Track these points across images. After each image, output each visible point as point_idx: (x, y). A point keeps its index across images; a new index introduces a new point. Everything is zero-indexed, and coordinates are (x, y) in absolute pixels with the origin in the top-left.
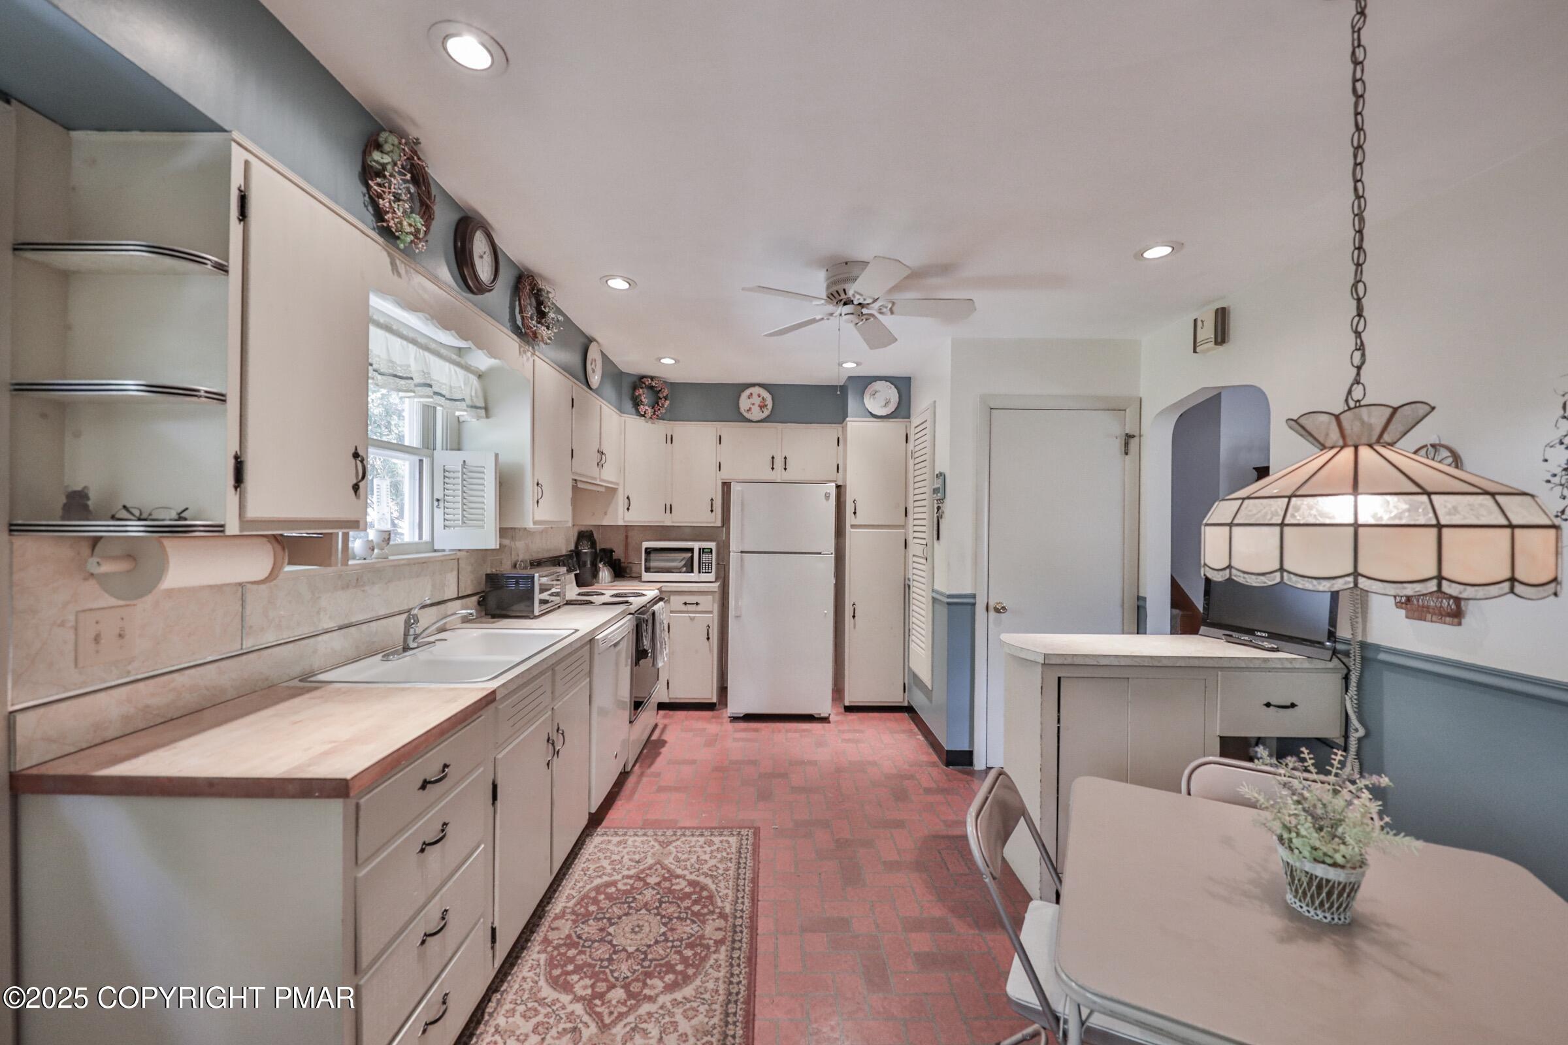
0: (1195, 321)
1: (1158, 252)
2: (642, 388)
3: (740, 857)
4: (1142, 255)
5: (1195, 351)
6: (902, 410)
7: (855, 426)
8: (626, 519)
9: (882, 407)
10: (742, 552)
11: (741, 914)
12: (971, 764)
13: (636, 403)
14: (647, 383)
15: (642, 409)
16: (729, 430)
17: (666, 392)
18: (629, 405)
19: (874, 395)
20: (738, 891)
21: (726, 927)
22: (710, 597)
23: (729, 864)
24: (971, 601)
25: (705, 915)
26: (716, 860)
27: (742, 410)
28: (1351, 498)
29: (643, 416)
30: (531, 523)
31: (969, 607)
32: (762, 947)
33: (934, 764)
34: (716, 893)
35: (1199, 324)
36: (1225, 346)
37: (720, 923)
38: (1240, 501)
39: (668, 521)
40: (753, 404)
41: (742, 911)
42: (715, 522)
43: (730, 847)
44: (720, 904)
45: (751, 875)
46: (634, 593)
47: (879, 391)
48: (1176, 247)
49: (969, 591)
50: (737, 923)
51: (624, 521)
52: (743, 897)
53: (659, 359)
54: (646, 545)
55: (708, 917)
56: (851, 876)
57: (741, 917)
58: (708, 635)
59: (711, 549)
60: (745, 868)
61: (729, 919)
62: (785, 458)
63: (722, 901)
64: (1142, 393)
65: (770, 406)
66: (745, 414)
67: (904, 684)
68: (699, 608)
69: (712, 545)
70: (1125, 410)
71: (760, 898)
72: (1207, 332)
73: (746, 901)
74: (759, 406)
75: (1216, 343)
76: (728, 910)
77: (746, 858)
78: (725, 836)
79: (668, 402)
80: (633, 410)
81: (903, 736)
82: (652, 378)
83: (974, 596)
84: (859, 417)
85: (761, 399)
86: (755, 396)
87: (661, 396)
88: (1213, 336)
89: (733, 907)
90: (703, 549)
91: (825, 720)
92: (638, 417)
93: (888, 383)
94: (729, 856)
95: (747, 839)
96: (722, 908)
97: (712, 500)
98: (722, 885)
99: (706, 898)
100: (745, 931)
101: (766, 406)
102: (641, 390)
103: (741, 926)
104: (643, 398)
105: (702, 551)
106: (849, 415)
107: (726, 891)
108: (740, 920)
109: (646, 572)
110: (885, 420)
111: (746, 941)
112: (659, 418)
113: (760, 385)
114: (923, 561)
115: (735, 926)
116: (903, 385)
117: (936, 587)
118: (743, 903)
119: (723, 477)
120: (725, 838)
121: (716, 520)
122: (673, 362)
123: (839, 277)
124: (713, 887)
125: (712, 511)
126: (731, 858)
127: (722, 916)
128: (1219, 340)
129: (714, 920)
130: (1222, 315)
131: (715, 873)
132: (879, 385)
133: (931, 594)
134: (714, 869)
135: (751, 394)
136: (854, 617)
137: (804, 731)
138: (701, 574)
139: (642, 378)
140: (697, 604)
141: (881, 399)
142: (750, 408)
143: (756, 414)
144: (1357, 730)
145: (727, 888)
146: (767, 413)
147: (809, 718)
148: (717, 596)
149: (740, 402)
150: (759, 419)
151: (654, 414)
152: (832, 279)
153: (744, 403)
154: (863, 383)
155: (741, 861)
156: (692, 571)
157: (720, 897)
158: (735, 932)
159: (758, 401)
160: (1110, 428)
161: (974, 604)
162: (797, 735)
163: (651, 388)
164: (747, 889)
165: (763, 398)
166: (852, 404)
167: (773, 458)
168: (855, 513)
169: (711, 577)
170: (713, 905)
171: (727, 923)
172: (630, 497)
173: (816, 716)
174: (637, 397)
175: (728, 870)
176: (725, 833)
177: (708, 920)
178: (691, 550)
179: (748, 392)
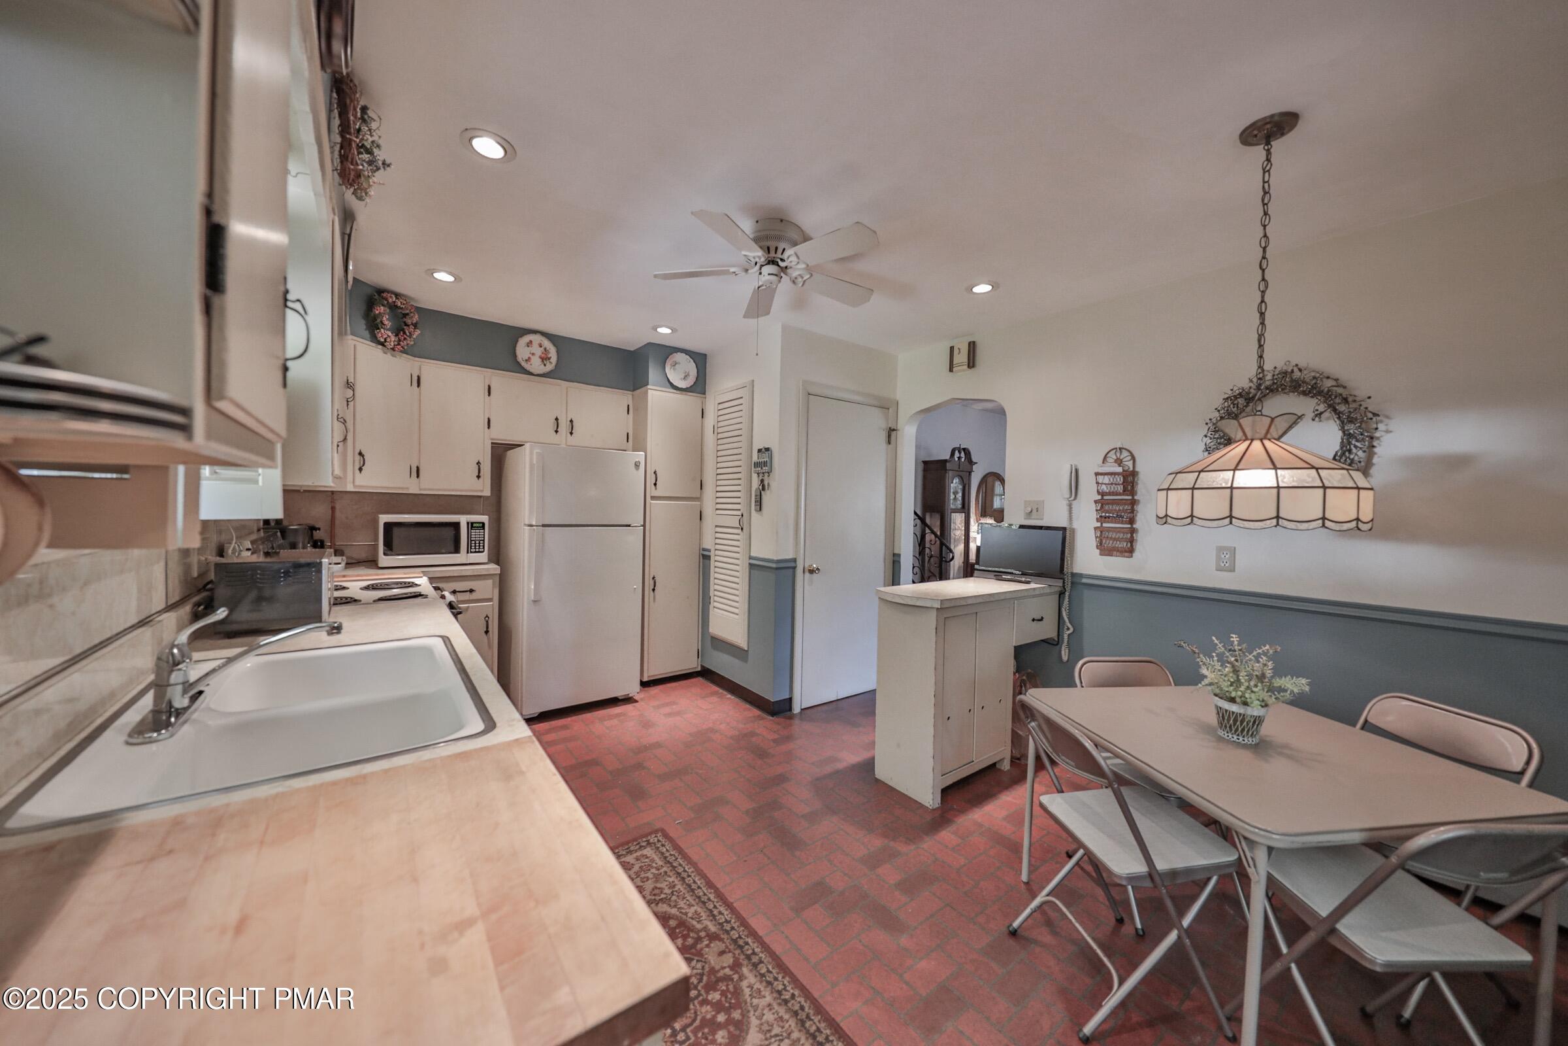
0: (952, 348)
1: (983, 288)
2: (383, 305)
3: (674, 867)
4: (971, 290)
5: (951, 370)
6: (699, 387)
7: (656, 396)
8: (357, 483)
9: (681, 379)
10: (544, 526)
11: (729, 925)
12: (790, 709)
13: (373, 325)
14: (390, 300)
15: (382, 334)
16: (500, 380)
17: (416, 318)
18: (362, 325)
19: (674, 365)
20: (704, 903)
21: (727, 947)
22: (490, 582)
23: (671, 880)
24: (792, 564)
25: (694, 946)
26: (650, 881)
27: (519, 359)
28: (1274, 471)
29: (382, 344)
30: (331, 478)
31: (791, 570)
32: (777, 948)
33: (760, 718)
34: (684, 917)
35: (956, 351)
36: (973, 369)
37: (717, 946)
38: (1197, 473)
39: (413, 487)
40: (533, 354)
41: (727, 921)
42: (482, 491)
43: (653, 861)
44: (699, 926)
45: (703, 881)
46: (401, 583)
47: (679, 363)
48: (995, 286)
49: (790, 556)
50: (734, 937)
51: (355, 486)
52: (715, 907)
53: (431, 272)
54: (384, 518)
55: (699, 946)
56: (788, 841)
57: (733, 928)
58: (487, 627)
59: (483, 524)
60: (689, 876)
61: (722, 936)
62: (571, 421)
63: (698, 922)
64: (898, 398)
65: (554, 359)
66: (523, 364)
67: (698, 650)
68: (474, 596)
69: (484, 518)
70: (889, 409)
71: (732, 900)
72: (961, 358)
73: (722, 909)
74: (541, 357)
75: (968, 367)
76: (713, 928)
77: (680, 865)
78: (636, 851)
79: (418, 332)
80: (367, 334)
81: (715, 699)
82: (397, 295)
83: (795, 560)
84: (661, 386)
85: (542, 349)
86: (535, 344)
87: (409, 321)
88: (966, 360)
89: (714, 922)
90: (472, 523)
91: (628, 700)
92: (374, 345)
93: (688, 357)
94: (662, 871)
95: (663, 845)
96: (705, 929)
97: (478, 463)
98: (682, 904)
99: (678, 926)
100: (749, 940)
101: (549, 359)
102: (382, 308)
103: (740, 937)
104: (384, 319)
105: (471, 525)
106: (650, 383)
107: (693, 910)
108: (734, 932)
109: (385, 554)
110: (684, 393)
111: (759, 950)
112: (404, 352)
113: (543, 334)
114: (739, 531)
115: (735, 941)
116: (700, 359)
117: (753, 554)
118: (720, 913)
119: (493, 436)
120: (638, 854)
121: (484, 488)
122: (451, 279)
123: (772, 233)
124: (674, 911)
125: (478, 477)
126: (666, 872)
127: (713, 937)
128: (971, 364)
129: (708, 946)
130: (972, 346)
131: (663, 896)
132: (680, 357)
133: (747, 562)
134: (657, 891)
135: (531, 342)
136: (654, 590)
137: (618, 715)
138: (470, 555)
139: (380, 291)
140: (471, 591)
141: (681, 371)
142: (529, 358)
143: (536, 366)
144: (1068, 629)
145: (690, 906)
146: (549, 367)
147: (614, 702)
148: (497, 579)
149: (517, 348)
150: (541, 372)
151: (399, 344)
152: (759, 234)
153: (522, 351)
154: (665, 352)
155: (680, 871)
156: (457, 550)
157: (692, 918)
158: (741, 947)
159: (539, 352)
160: (877, 421)
161: (795, 568)
162: (615, 722)
163: (393, 307)
164: (712, 897)
165: (545, 349)
166: (653, 373)
167: (557, 419)
168: (655, 484)
169: (483, 557)
170: (692, 931)
171: (724, 942)
172: (363, 452)
173: (620, 698)
174: (375, 318)
175: (674, 886)
176: (632, 848)
177: (702, 949)
178: (456, 525)
179: (526, 339)
